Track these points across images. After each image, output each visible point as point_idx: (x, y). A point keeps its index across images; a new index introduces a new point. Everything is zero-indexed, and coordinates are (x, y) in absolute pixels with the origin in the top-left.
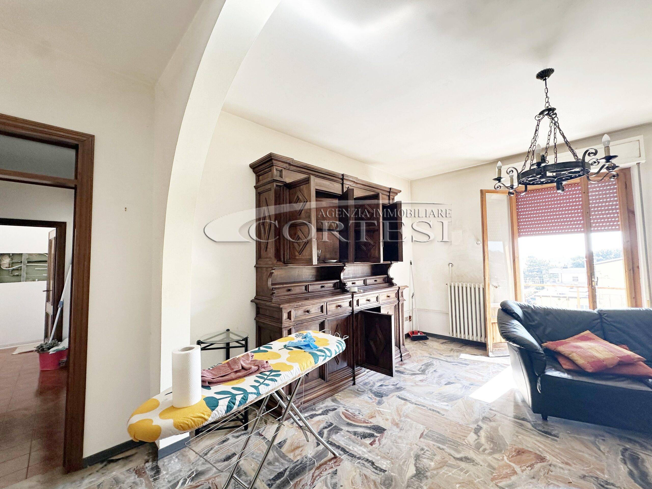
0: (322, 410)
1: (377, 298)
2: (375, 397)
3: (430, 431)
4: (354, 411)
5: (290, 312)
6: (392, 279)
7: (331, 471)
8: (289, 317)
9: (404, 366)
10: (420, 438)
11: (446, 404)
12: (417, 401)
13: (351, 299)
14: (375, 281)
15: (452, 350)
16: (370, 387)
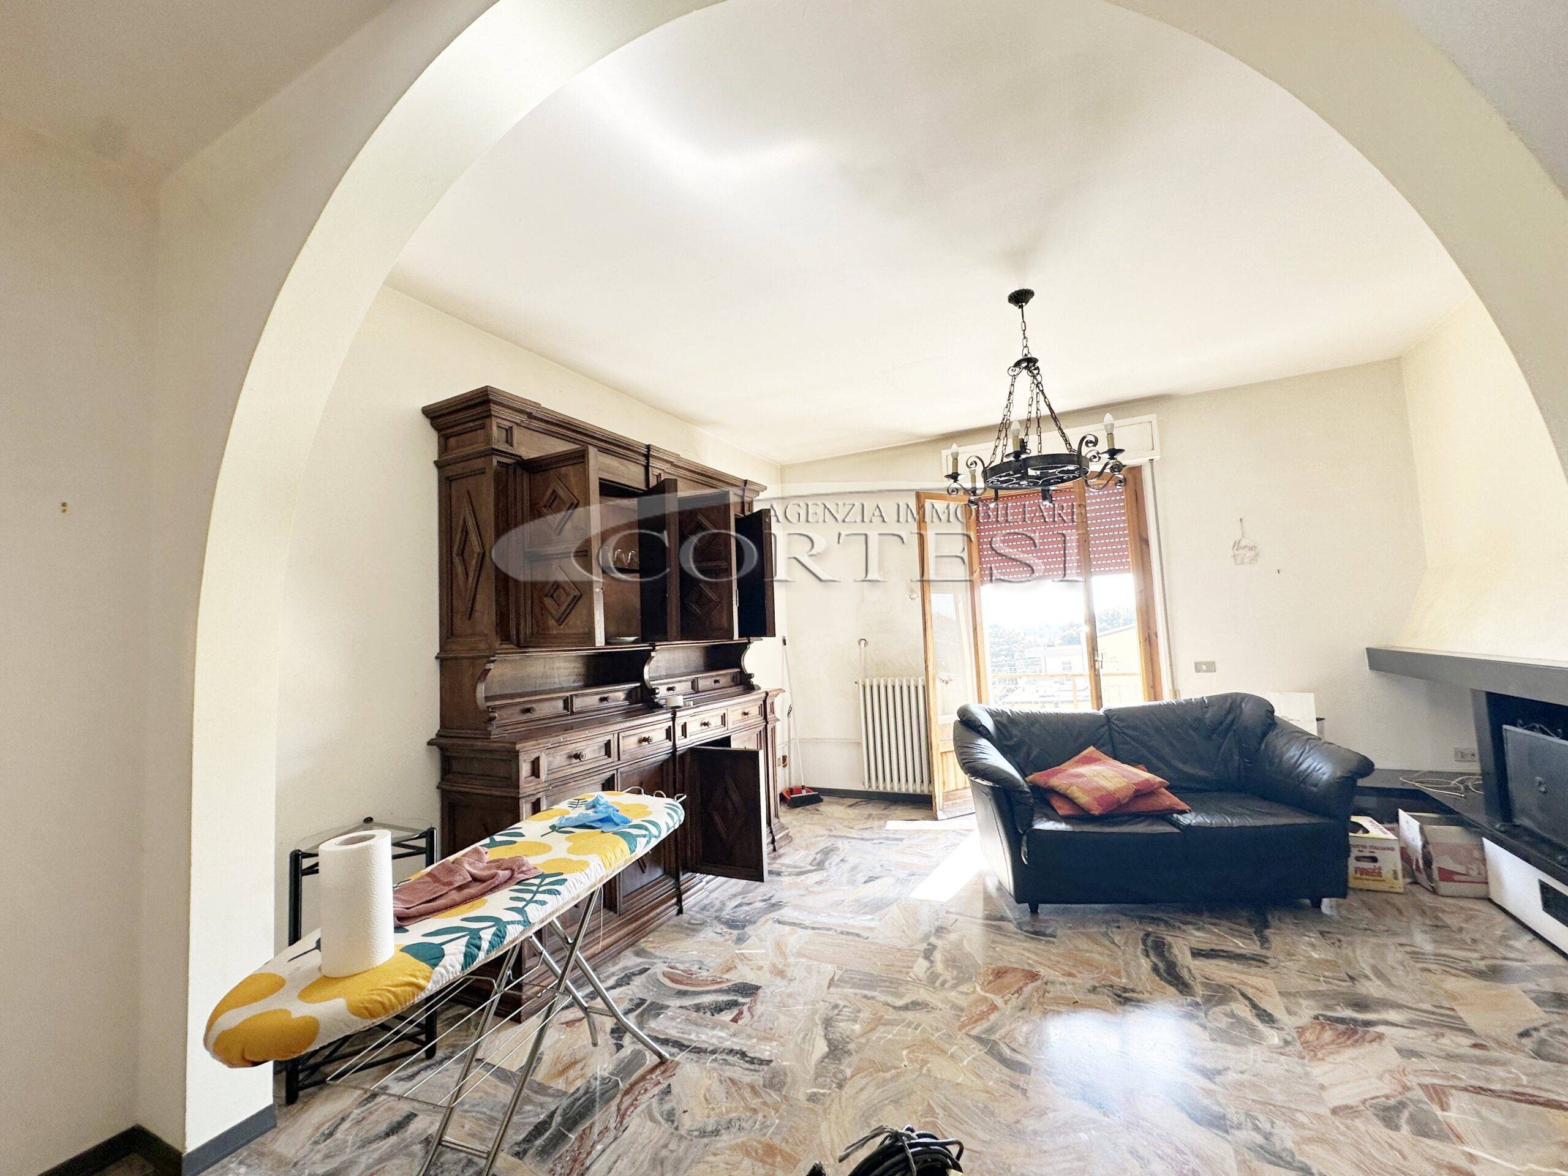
0: (616, 978)
1: (723, 717)
2: (729, 931)
3: (846, 971)
4: (687, 965)
5: (538, 759)
6: (750, 676)
7: (656, 1090)
8: (535, 772)
9: (779, 861)
10: (828, 988)
11: (870, 917)
12: (814, 922)
13: (671, 723)
14: (716, 682)
15: (870, 816)
16: (716, 911)
